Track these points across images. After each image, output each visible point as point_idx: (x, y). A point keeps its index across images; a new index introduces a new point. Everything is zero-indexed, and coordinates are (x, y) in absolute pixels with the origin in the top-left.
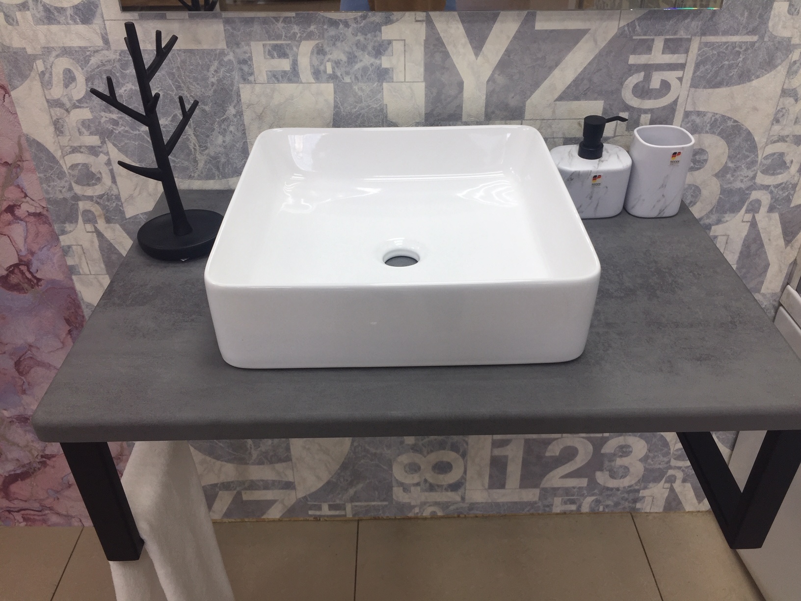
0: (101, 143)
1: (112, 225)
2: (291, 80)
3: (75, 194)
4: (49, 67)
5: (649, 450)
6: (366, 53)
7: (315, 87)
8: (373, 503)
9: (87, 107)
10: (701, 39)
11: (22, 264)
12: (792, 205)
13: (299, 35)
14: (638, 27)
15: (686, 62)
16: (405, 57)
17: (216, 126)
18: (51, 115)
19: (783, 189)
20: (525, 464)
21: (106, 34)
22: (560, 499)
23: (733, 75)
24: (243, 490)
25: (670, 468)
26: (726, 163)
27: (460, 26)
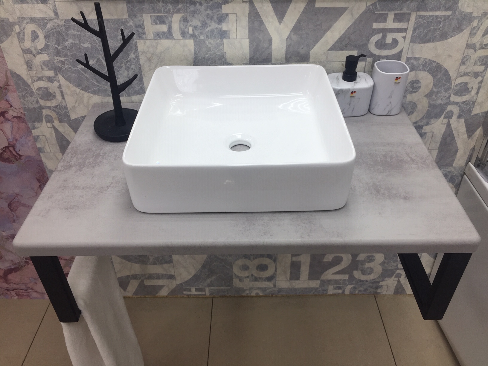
0: (55, 75)
1: (63, 124)
2: (168, 37)
3: (41, 105)
4: (22, 29)
5: (385, 259)
6: (213, 21)
7: (182, 41)
8: (222, 288)
9: (46, 54)
10: (417, 13)
11: (10, 147)
12: (472, 114)
13: (172, 10)
14: (378, 6)
15: (408, 27)
16: (236, 24)
17: (123, 65)
18: (25, 58)
19: (467, 105)
20: (311, 266)
21: (56, 10)
22: (332, 286)
23: (436, 36)
24: (144, 279)
25: (398, 269)
26: (432, 88)
27: (270, 5)
